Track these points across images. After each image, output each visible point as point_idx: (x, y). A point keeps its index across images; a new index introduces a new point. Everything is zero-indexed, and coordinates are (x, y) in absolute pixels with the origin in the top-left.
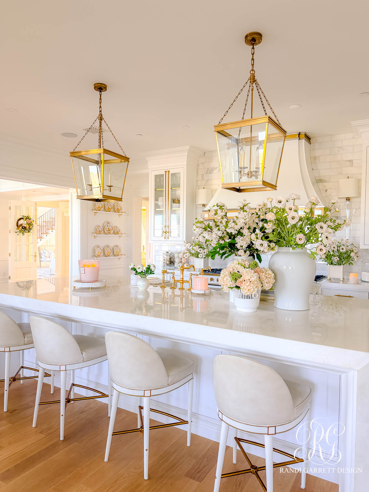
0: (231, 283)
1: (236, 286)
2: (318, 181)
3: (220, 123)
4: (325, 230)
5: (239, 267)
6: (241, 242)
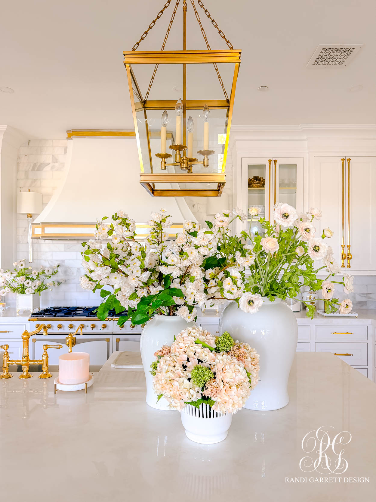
0: (192, 392)
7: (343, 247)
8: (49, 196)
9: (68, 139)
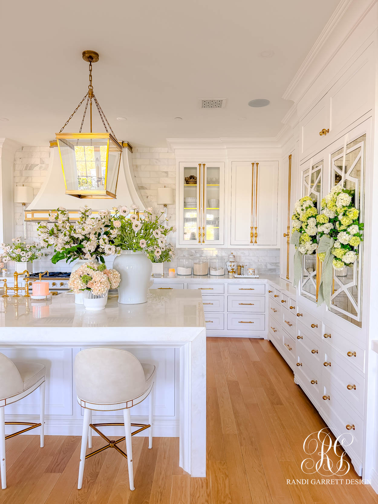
0: (82, 285)
1: (87, 288)
2: (140, 188)
3: (61, 131)
4: (159, 235)
5: (88, 270)
6: (89, 247)
7: (252, 228)
8: (38, 189)
9: (50, 147)
